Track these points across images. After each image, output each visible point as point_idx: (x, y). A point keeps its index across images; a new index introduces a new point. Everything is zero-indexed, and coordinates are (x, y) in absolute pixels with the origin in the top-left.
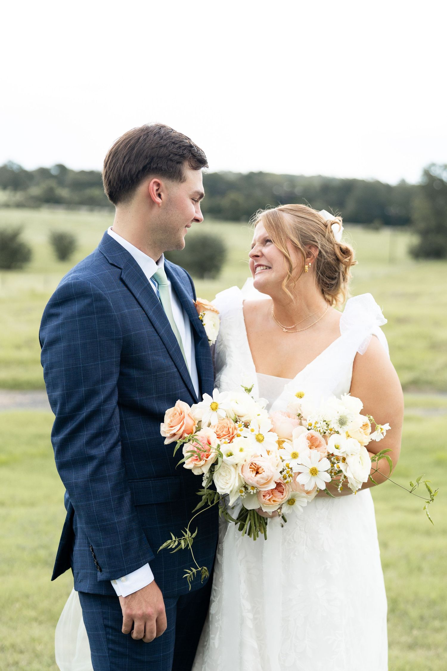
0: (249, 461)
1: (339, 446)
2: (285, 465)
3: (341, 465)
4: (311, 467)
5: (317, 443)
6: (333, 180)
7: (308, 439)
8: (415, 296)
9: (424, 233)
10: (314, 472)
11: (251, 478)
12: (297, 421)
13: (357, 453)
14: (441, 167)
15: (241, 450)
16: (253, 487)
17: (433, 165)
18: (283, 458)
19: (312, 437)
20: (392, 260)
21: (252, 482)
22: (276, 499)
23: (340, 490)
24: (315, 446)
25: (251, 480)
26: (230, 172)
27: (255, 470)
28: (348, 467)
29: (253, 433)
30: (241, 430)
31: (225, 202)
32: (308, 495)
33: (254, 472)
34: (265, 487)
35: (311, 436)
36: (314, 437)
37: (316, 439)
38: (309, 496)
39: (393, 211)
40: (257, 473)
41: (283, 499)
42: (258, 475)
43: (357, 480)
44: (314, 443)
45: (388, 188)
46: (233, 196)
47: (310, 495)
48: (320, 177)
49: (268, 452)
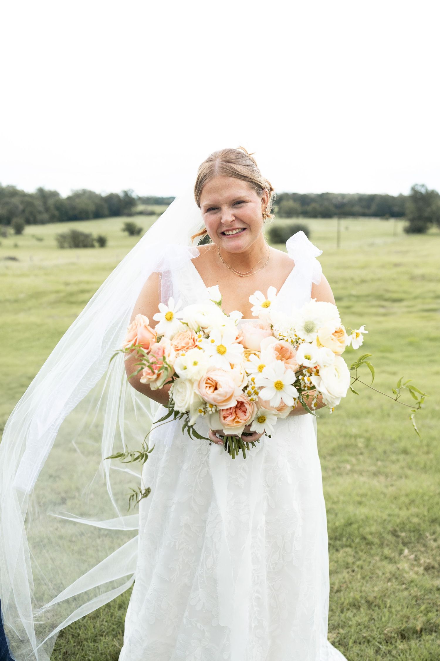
0: (205, 376)
1: (310, 356)
2: (250, 380)
3: (314, 379)
4: (276, 380)
5: (288, 354)
6: (365, 195)
7: (276, 349)
8: (406, 252)
9: (412, 220)
10: (279, 386)
11: (206, 394)
12: (269, 331)
13: (330, 365)
14: (420, 186)
15: (195, 364)
16: (212, 405)
17: (417, 185)
18: (249, 372)
19: (282, 348)
20: (395, 235)
21: (208, 399)
22: (239, 420)
23: (315, 406)
24: (287, 358)
25: (207, 397)
26: (312, 194)
27: (213, 386)
28: (322, 382)
29: (213, 344)
30: (200, 341)
31: (309, 208)
32: (280, 412)
33: (211, 388)
34: (225, 405)
35: (280, 347)
36: (284, 348)
37: (287, 350)
38: (281, 414)
39: (396, 209)
40: (216, 389)
41: (246, 421)
42: (216, 391)
43: (332, 395)
44: (285, 354)
45: (393, 198)
46: (313, 205)
47: (282, 412)
48: (358, 194)
49: (232, 366)
